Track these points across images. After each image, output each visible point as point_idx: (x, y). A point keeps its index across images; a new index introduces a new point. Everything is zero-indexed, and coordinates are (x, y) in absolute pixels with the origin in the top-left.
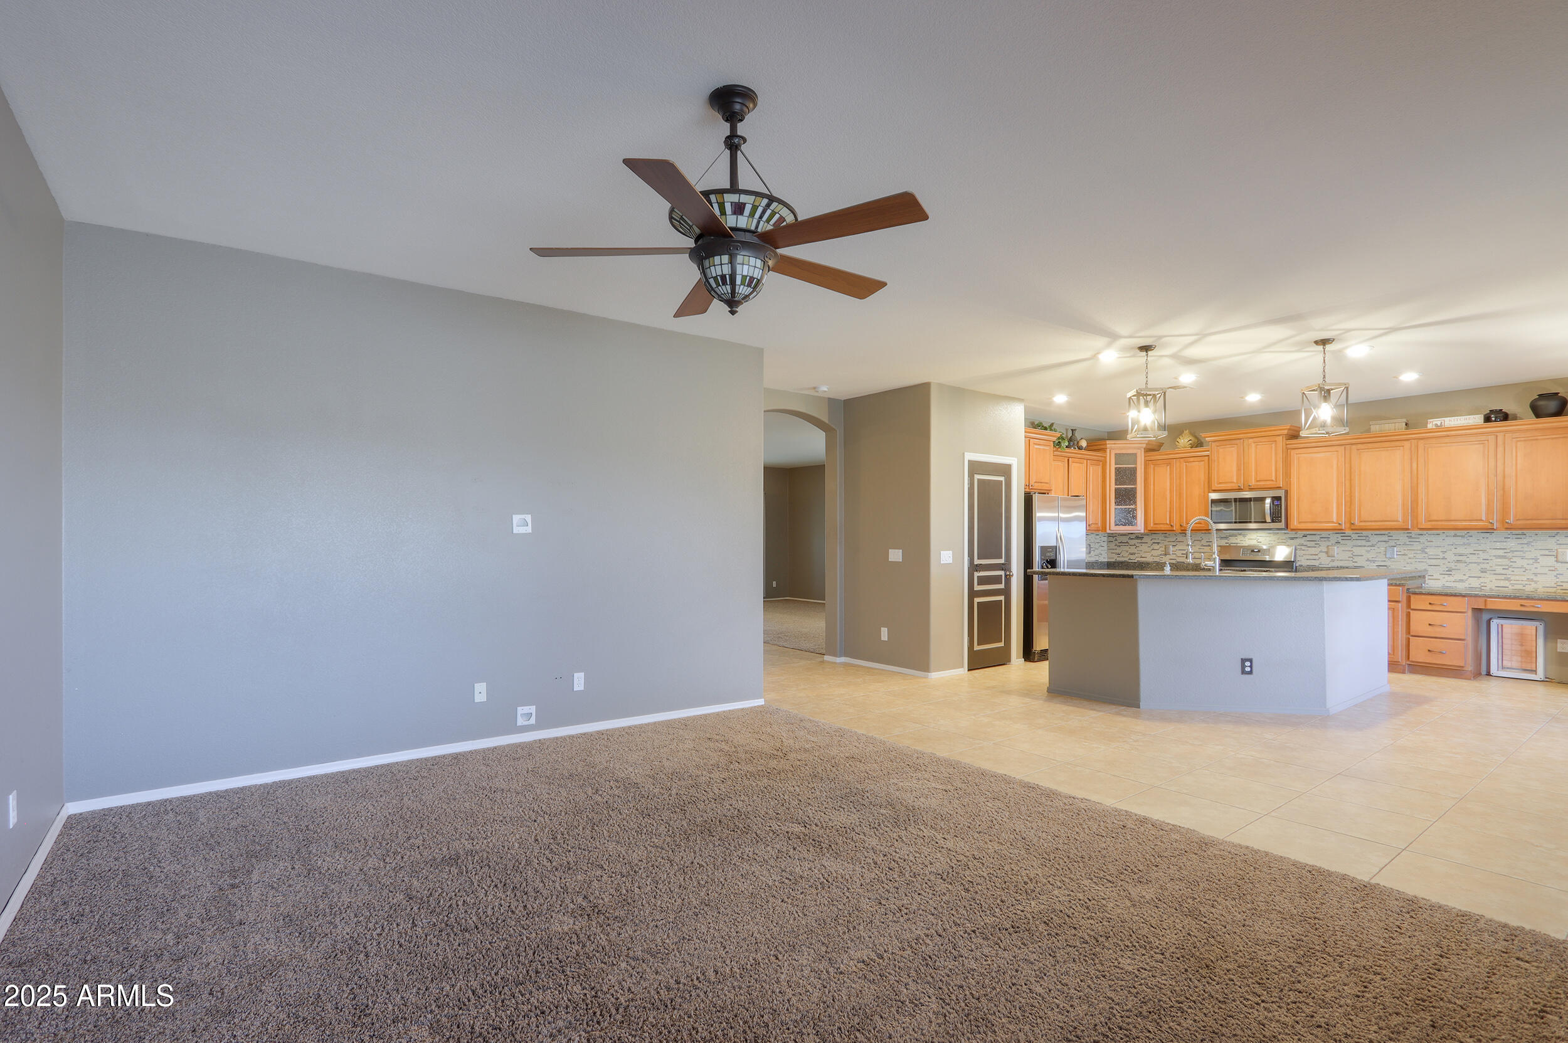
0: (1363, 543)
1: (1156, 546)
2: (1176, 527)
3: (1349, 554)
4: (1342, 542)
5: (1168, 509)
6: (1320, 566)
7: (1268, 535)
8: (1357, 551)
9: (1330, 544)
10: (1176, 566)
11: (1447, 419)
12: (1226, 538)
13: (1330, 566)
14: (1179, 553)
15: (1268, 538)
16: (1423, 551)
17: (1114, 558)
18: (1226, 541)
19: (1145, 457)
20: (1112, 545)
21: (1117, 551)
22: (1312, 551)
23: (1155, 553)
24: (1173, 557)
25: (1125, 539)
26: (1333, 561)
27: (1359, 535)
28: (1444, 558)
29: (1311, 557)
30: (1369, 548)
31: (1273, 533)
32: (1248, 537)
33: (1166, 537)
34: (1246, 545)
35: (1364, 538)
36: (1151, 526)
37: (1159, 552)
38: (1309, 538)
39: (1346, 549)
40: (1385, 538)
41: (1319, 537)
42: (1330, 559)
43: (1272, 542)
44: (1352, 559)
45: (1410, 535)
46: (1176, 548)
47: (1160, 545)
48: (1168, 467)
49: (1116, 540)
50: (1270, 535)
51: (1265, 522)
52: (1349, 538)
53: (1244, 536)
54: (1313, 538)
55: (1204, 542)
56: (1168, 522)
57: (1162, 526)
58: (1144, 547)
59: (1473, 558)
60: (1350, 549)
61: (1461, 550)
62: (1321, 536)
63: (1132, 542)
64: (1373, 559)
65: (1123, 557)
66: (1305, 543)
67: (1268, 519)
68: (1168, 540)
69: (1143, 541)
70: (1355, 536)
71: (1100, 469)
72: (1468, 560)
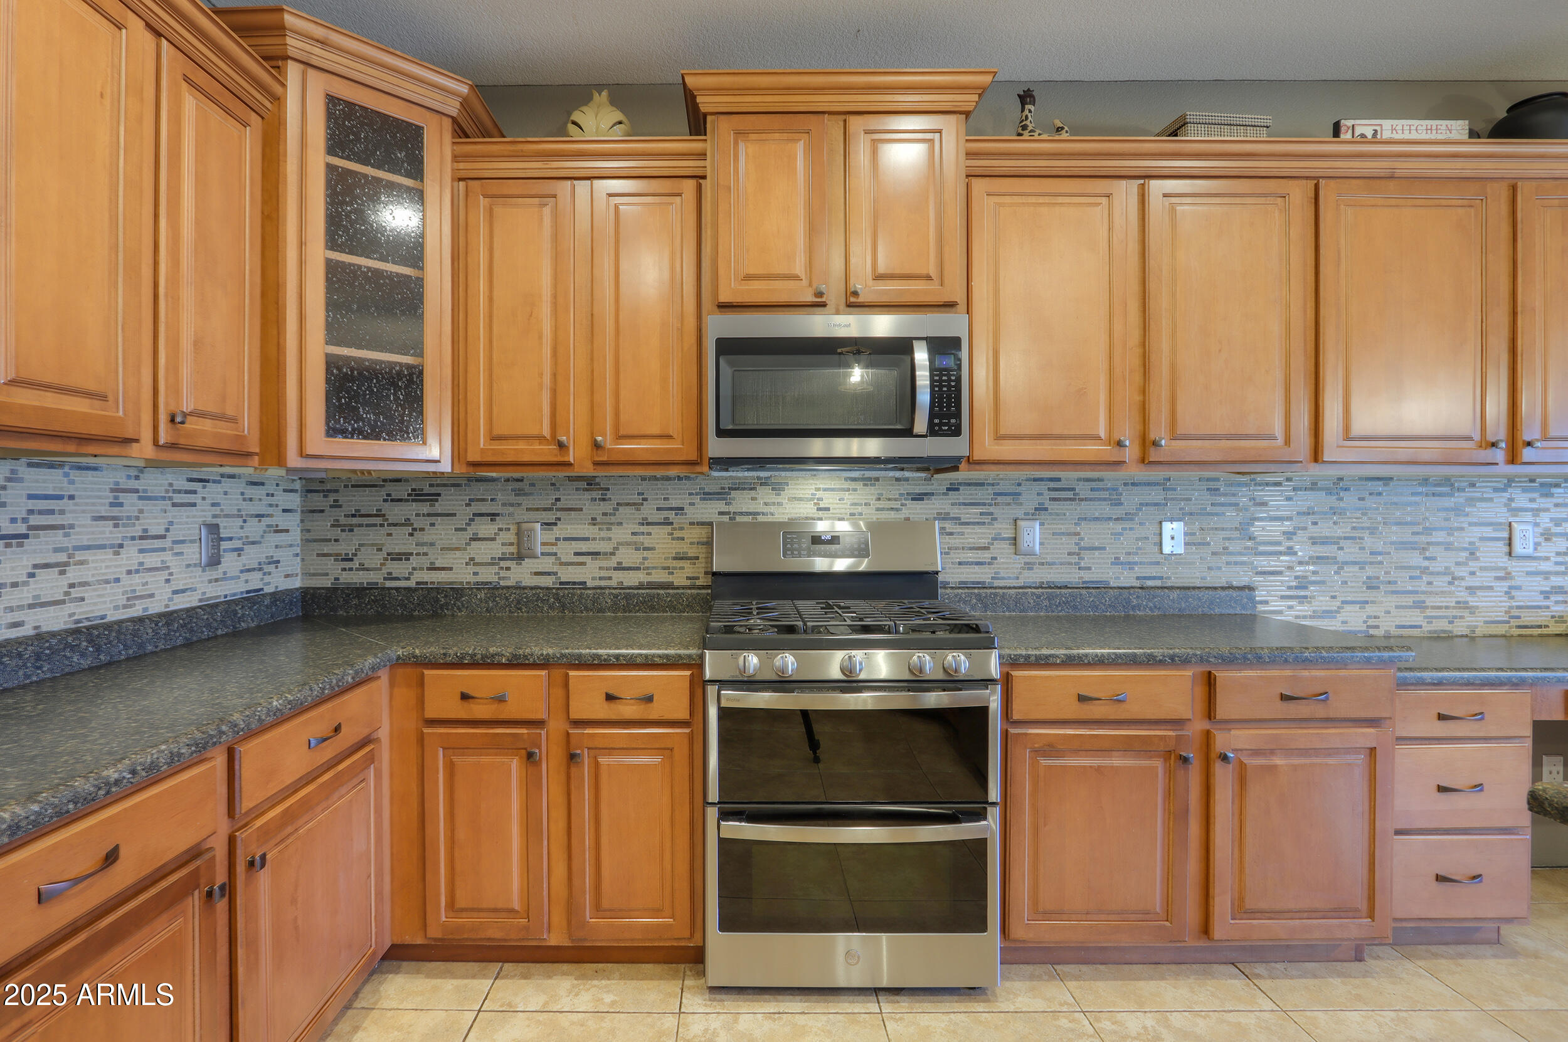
0: (1106, 509)
1: (485, 528)
2: (578, 454)
3: (1069, 544)
4: (1053, 507)
5: (547, 379)
6: (997, 583)
7: (846, 485)
8: (1091, 533)
9: (1019, 512)
10: (557, 598)
11: (1387, 124)
12: (722, 494)
13: (1020, 583)
14: (566, 551)
15: (846, 495)
16: (1243, 530)
17: (330, 575)
18: (721, 506)
19: (456, 158)
20: (322, 526)
21: (343, 548)
22: (976, 535)
23: (484, 551)
24: (546, 564)
25: (369, 501)
26: (1029, 566)
27: (1094, 485)
28: (1290, 551)
29: (970, 556)
30: (1118, 527)
31: (863, 479)
32: (790, 491)
33: (519, 492)
34: (784, 518)
35: (1105, 495)
36: (480, 446)
37: (495, 549)
38: (965, 494)
39: (1063, 528)
40: (1156, 495)
41: (990, 490)
42: (1022, 560)
43: (860, 509)
44: (1075, 559)
45: (1212, 485)
46: (557, 531)
47: (500, 523)
48: (547, 211)
49: (336, 505)
50: (853, 485)
51: (908, 432)
52: (1070, 494)
53: (778, 488)
54: (980, 494)
55: (649, 511)
56: (546, 432)
57: (522, 445)
58: (442, 533)
59: (1350, 551)
60: (1072, 528)
61: (1325, 529)
62: (997, 489)
63: (396, 512)
64: (1131, 559)
65: (362, 568)
66: (955, 512)
67: (921, 424)
68: (527, 502)
69: (439, 508)
70: (1083, 490)
71: (249, 141)
72: (1341, 556)
